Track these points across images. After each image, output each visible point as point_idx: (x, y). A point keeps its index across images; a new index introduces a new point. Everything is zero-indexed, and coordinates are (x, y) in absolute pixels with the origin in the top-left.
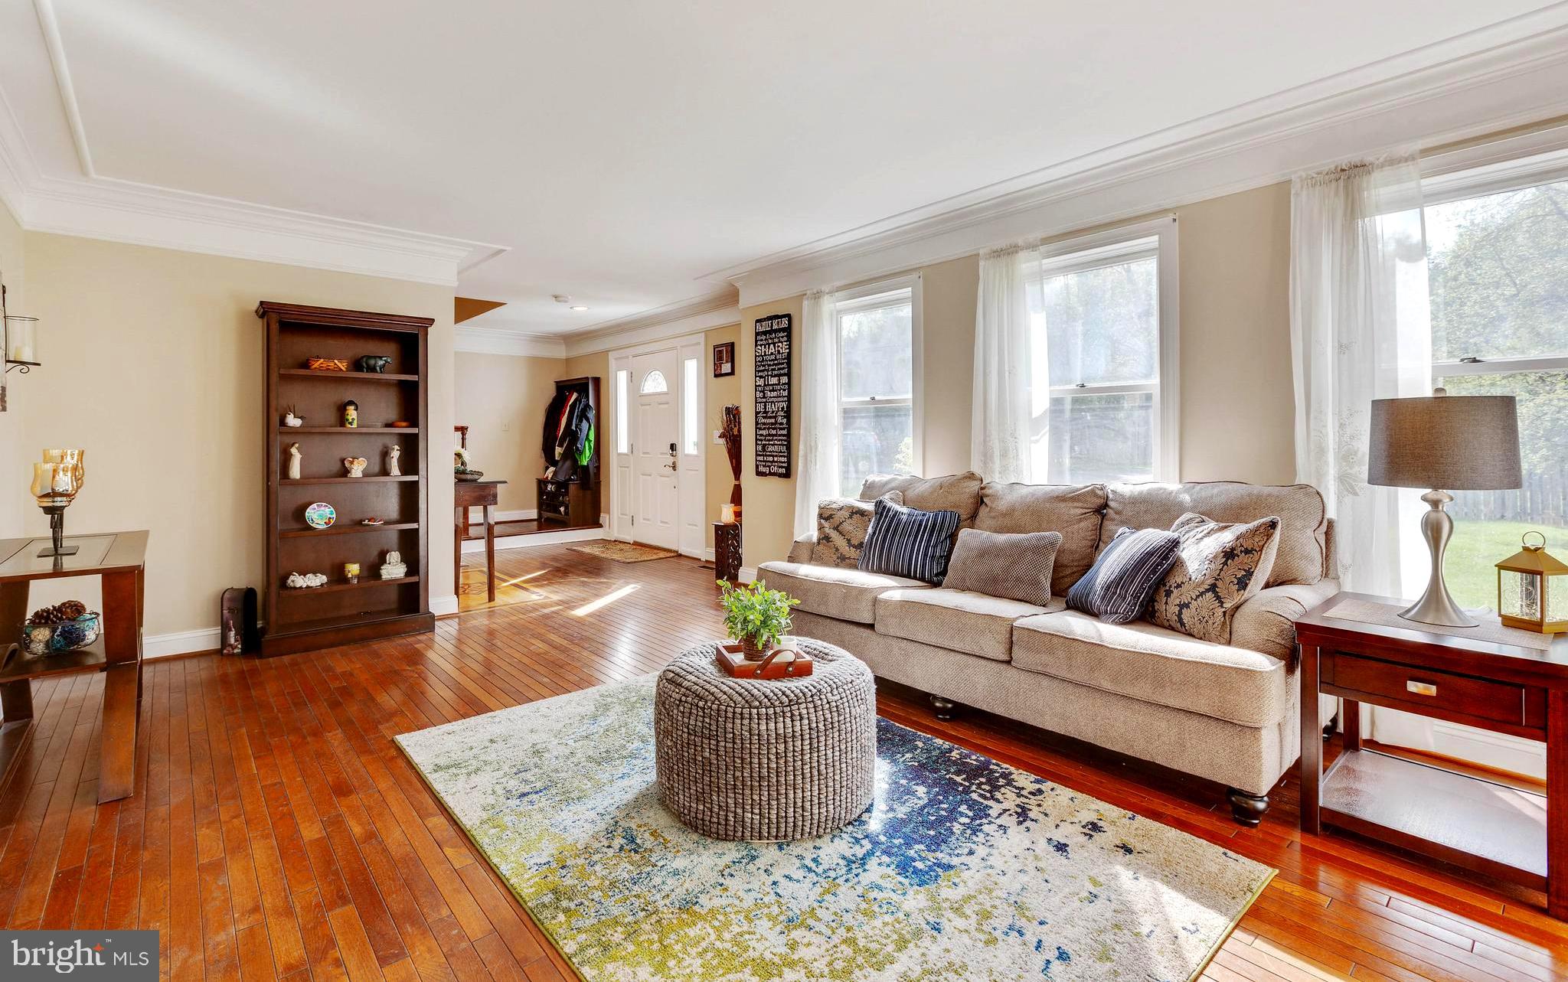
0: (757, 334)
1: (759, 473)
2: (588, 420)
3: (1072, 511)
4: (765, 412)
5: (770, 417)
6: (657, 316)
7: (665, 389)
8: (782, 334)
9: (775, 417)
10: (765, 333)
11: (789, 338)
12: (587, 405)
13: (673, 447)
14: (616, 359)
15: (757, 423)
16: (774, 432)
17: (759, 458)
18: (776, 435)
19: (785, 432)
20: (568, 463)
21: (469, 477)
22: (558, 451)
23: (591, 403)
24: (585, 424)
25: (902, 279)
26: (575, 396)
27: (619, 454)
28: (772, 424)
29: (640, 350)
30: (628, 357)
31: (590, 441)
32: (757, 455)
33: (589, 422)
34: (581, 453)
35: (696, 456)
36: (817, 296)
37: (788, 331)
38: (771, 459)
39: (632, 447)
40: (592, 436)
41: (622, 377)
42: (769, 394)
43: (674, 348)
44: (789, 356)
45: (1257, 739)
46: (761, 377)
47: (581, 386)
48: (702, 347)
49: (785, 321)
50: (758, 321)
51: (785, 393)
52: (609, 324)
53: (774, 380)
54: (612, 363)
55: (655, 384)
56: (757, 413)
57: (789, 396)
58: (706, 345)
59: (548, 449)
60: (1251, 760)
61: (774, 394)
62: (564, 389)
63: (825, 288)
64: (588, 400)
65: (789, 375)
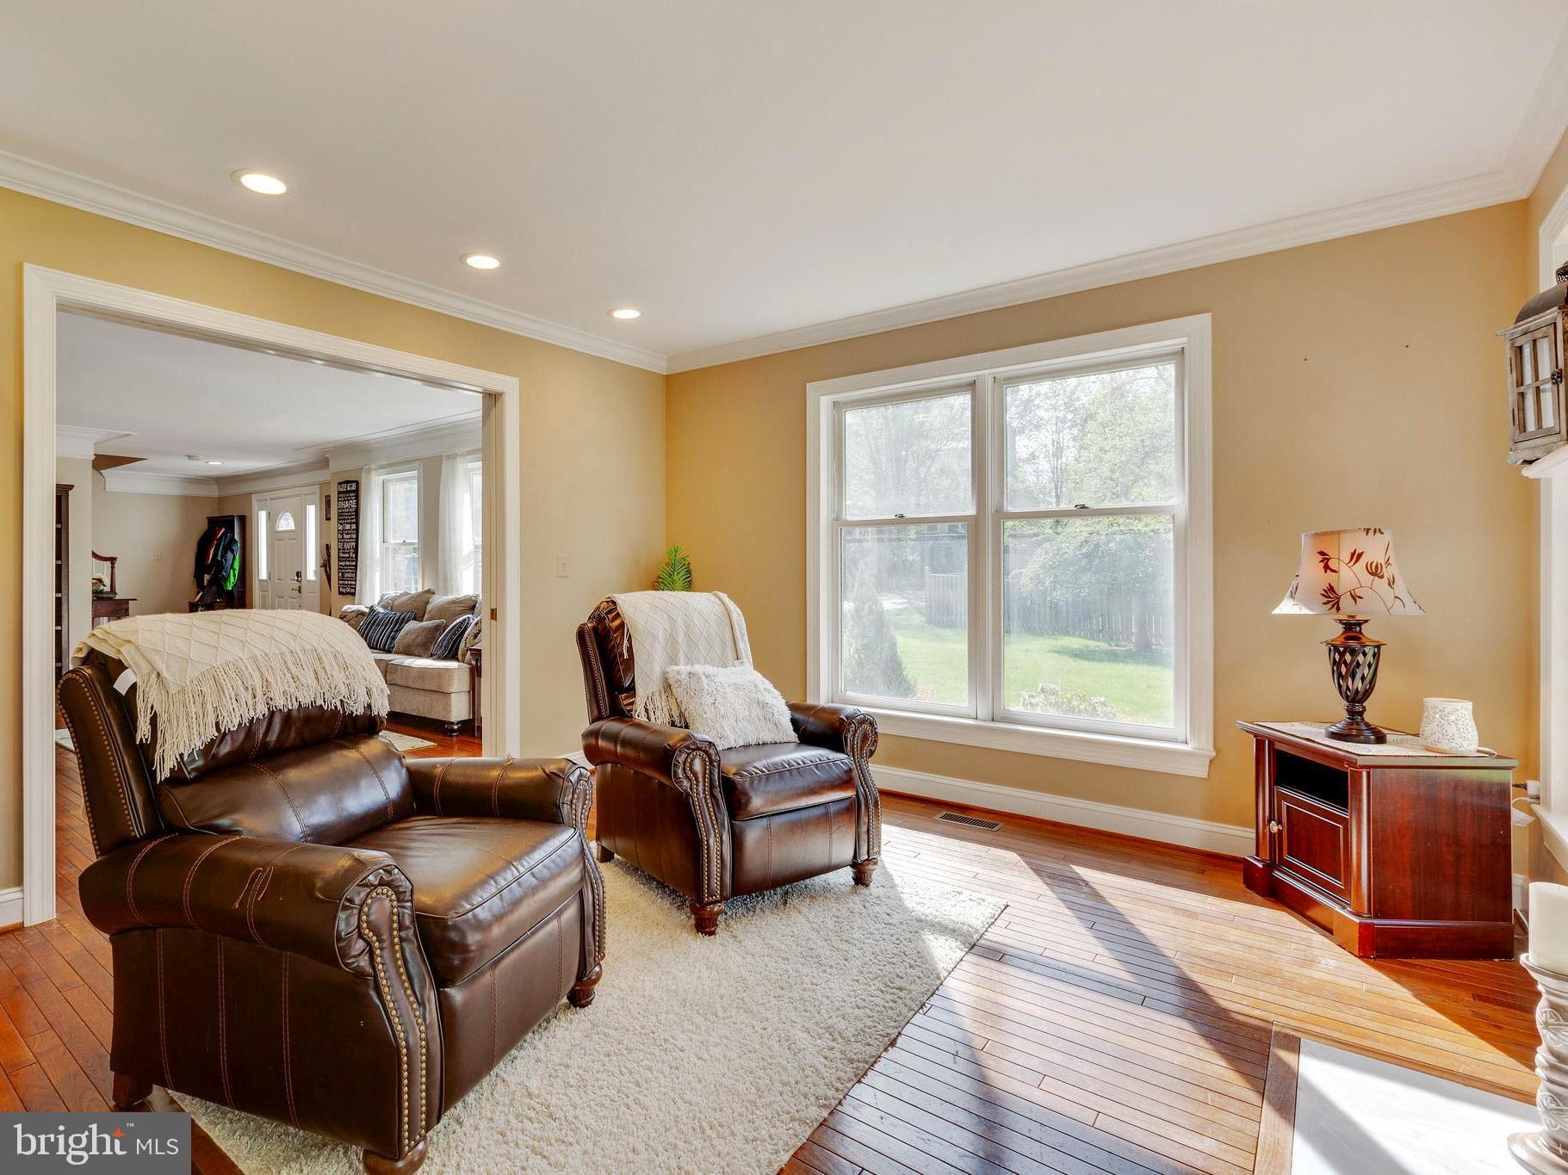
0: (339, 493)
1: (340, 593)
2: (232, 551)
3: (457, 609)
4: (344, 549)
5: (346, 553)
6: (284, 469)
7: (293, 528)
8: (352, 494)
9: (349, 553)
10: (343, 492)
11: (357, 498)
12: (233, 540)
13: (298, 574)
14: (258, 500)
15: (339, 557)
16: (348, 563)
17: (341, 582)
18: (349, 566)
19: (354, 563)
20: (214, 588)
21: (105, 596)
22: (207, 577)
23: (237, 537)
24: (230, 555)
25: (412, 465)
26: (223, 530)
27: (261, 581)
28: (347, 557)
29: (272, 494)
30: (266, 500)
31: (234, 570)
32: (339, 580)
33: (233, 553)
34: (226, 579)
35: (313, 581)
36: (369, 471)
37: (357, 492)
38: (346, 582)
39: (269, 574)
40: (237, 565)
41: (263, 516)
42: (346, 536)
43: (298, 496)
44: (357, 511)
45: (450, 698)
46: (341, 524)
47: (227, 522)
48: (317, 497)
49: (354, 484)
50: (339, 483)
51: (354, 537)
52: (248, 472)
53: (348, 527)
54: (255, 504)
55: (286, 523)
56: (339, 550)
57: (357, 538)
58: (321, 495)
59: (198, 576)
60: (447, 708)
61: (348, 536)
62: (214, 523)
63: (373, 466)
64: (234, 535)
65: (357, 524)
